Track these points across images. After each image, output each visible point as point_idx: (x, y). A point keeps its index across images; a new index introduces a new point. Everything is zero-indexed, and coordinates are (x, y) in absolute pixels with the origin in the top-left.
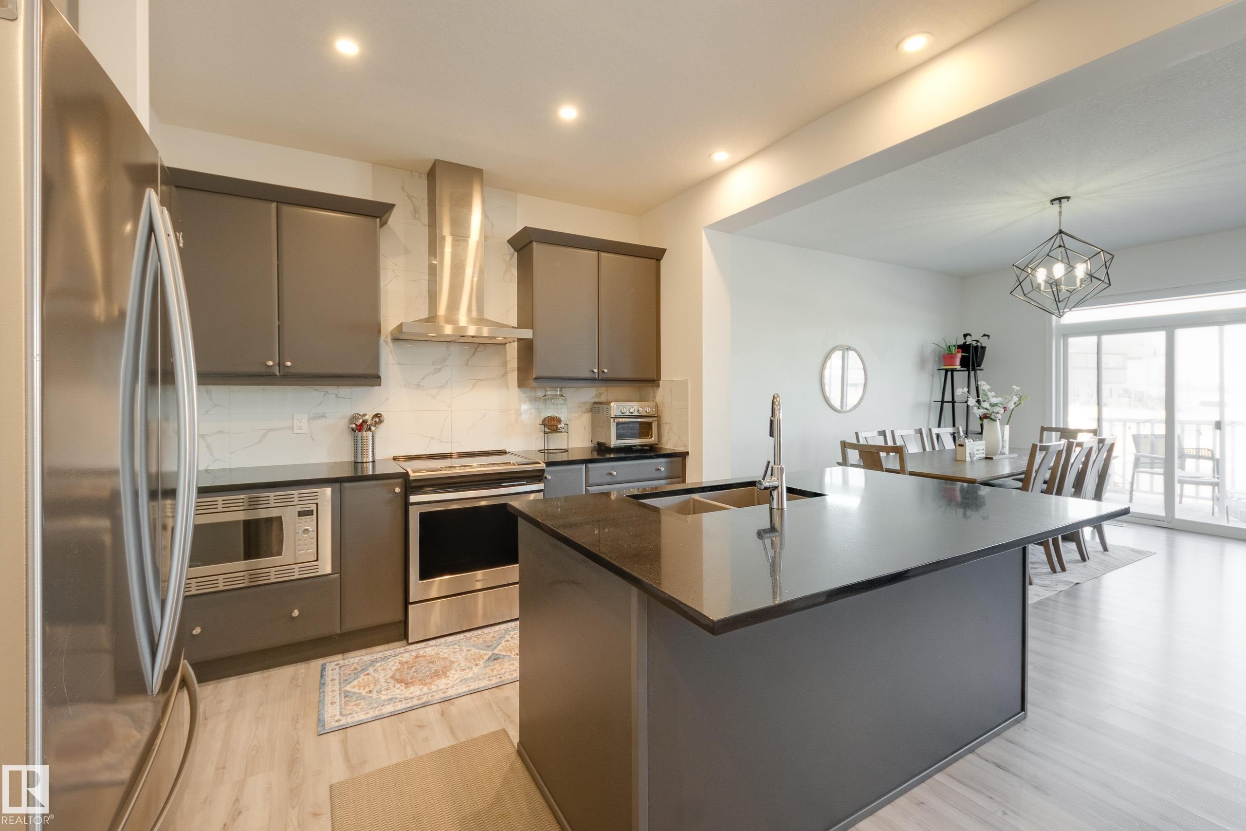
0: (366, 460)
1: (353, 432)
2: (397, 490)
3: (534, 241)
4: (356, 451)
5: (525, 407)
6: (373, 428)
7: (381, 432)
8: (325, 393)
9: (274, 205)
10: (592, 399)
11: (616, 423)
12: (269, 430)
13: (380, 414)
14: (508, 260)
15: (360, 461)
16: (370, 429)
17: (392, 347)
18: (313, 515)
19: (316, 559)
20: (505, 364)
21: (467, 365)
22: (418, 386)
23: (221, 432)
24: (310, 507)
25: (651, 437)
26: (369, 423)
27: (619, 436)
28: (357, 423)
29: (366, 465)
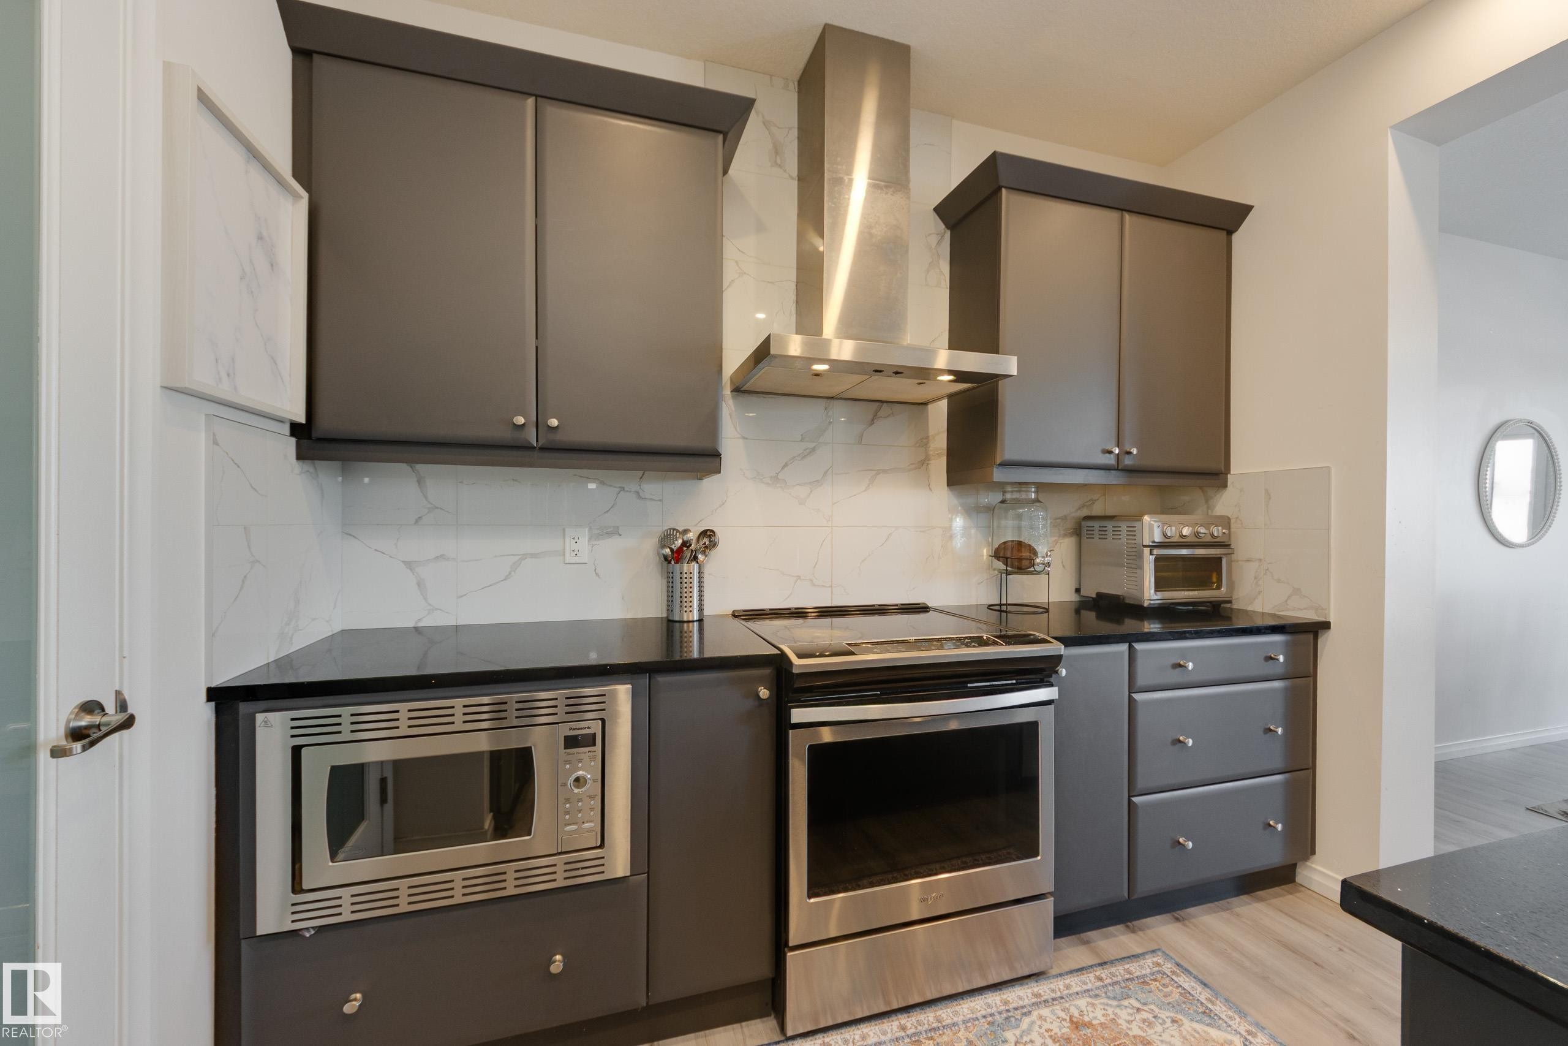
0: (688, 617)
1: (665, 563)
2: (764, 693)
3: (1005, 187)
4: (670, 599)
5: (959, 522)
6: (701, 557)
7: (714, 564)
8: (618, 490)
9: (531, 101)
10: (1077, 510)
11: (1154, 557)
12: (524, 557)
13: (712, 531)
14: (933, 247)
15: (677, 618)
16: (695, 558)
17: (733, 406)
18: (594, 745)
19: (599, 844)
20: (924, 442)
21: (860, 443)
22: (775, 479)
23: (442, 557)
24: (588, 728)
25: (1219, 587)
26: (693, 547)
27: (1159, 586)
28: (673, 547)
29: (688, 627)
